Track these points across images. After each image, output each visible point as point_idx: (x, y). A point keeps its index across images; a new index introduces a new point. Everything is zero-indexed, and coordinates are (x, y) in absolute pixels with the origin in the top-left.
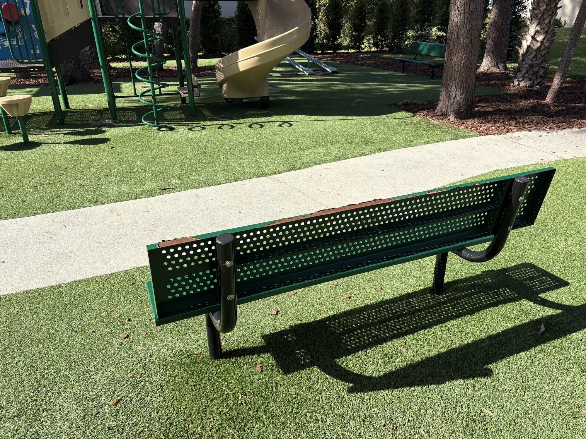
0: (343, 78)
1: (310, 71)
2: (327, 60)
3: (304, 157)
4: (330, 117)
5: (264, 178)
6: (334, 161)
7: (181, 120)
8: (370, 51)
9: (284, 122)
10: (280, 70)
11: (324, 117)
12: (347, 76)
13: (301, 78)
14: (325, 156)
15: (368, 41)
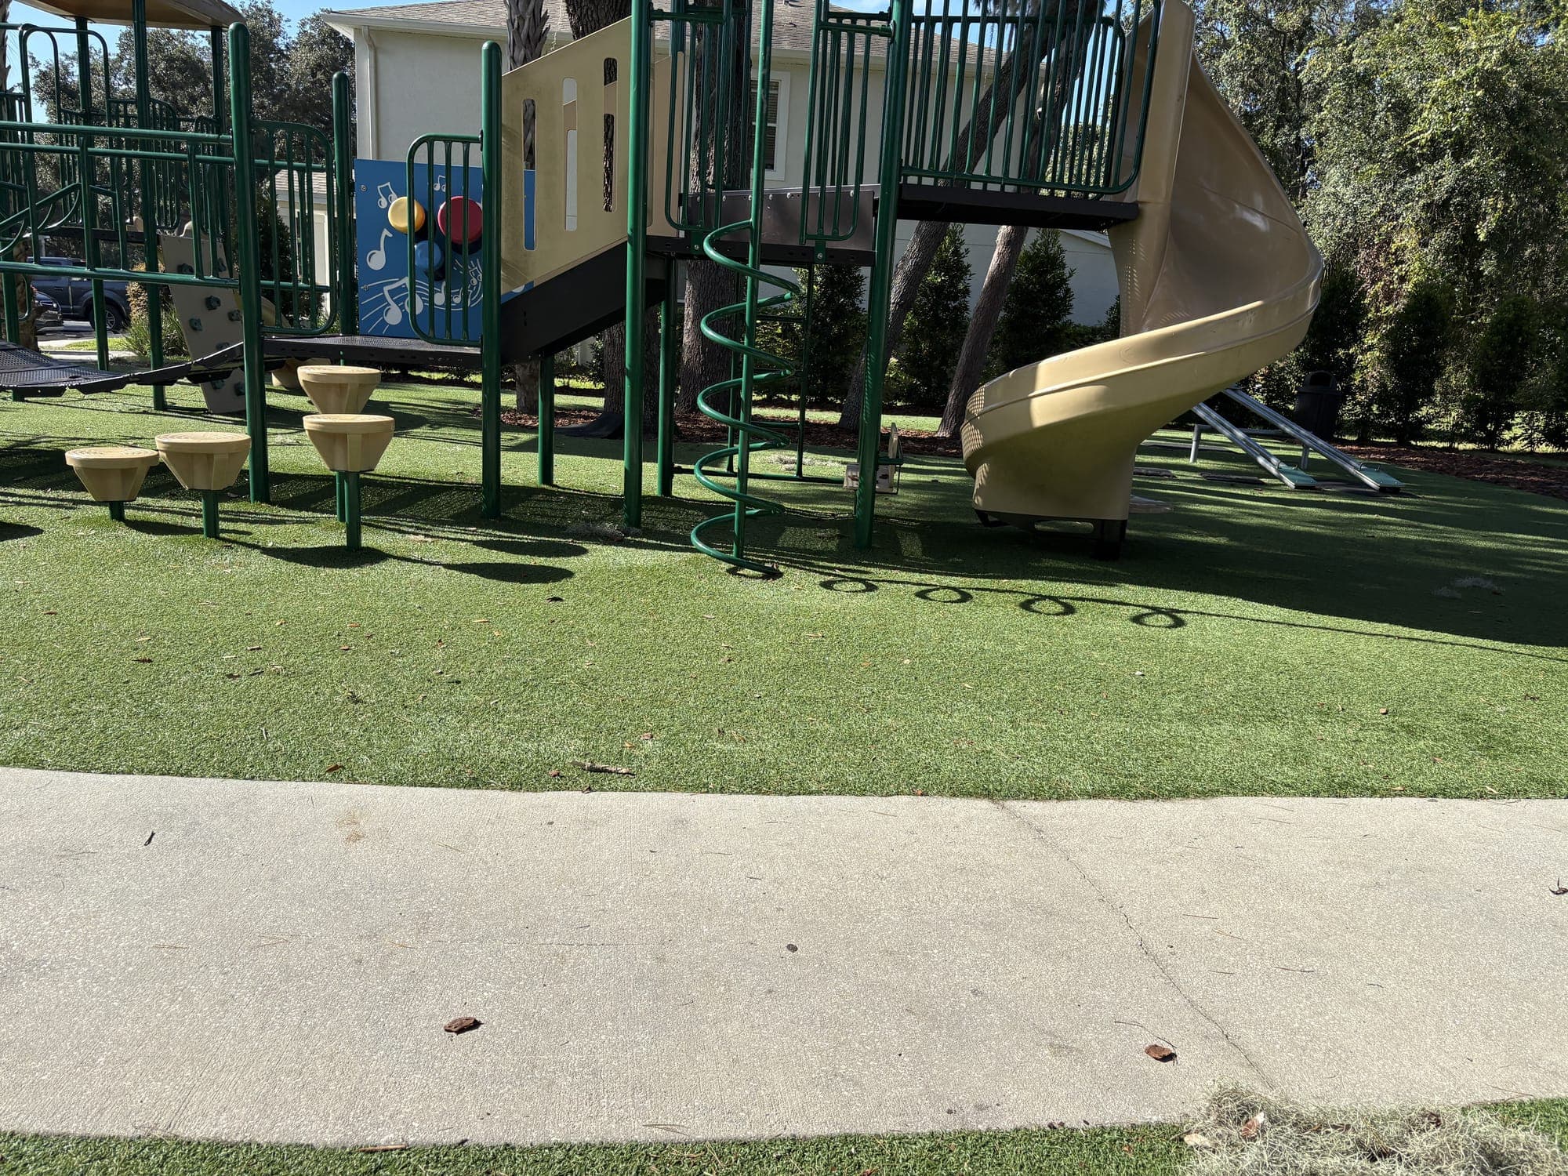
0: (1418, 508)
1: (1307, 479)
2: (1375, 459)
3: (1188, 751)
4: (1341, 620)
5: (984, 804)
6: (1316, 794)
7: (819, 554)
8: (1532, 453)
9: (1157, 610)
10: (1205, 466)
11: (1314, 616)
12: (1436, 505)
13: (1266, 494)
14: (1284, 762)
15: (1529, 422)
